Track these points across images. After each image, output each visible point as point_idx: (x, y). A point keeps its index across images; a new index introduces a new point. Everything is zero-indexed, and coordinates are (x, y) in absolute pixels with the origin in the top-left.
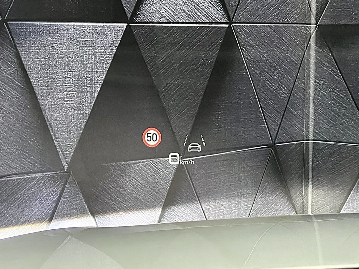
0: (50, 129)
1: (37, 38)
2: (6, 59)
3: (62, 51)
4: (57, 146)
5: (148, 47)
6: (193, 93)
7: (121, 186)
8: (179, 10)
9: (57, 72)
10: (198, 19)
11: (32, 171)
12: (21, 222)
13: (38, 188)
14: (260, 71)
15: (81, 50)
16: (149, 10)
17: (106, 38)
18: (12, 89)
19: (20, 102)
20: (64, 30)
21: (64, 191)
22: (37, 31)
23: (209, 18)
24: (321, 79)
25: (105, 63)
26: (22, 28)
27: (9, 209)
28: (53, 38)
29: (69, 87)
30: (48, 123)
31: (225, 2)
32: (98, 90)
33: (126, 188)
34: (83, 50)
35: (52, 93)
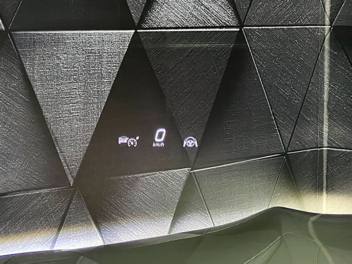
0: (55, 143)
1: (41, 48)
2: (10, 71)
3: (67, 61)
4: (63, 160)
5: (157, 55)
6: (203, 102)
7: (128, 200)
8: (188, 14)
9: (62, 83)
10: (208, 23)
11: (36, 188)
13: (42, 205)
14: (272, 77)
15: (86, 59)
16: (157, 16)
17: (113, 46)
18: (16, 102)
19: (24, 116)
20: (69, 39)
21: (70, 208)
22: (42, 41)
23: (219, 22)
24: (336, 84)
25: (112, 73)
26: (26, 38)
27: (14, 227)
28: (58, 48)
29: (75, 98)
30: (53, 136)
31: (236, 5)
32: (104, 101)
33: (134, 202)
34: (88, 59)
35: (58, 105)
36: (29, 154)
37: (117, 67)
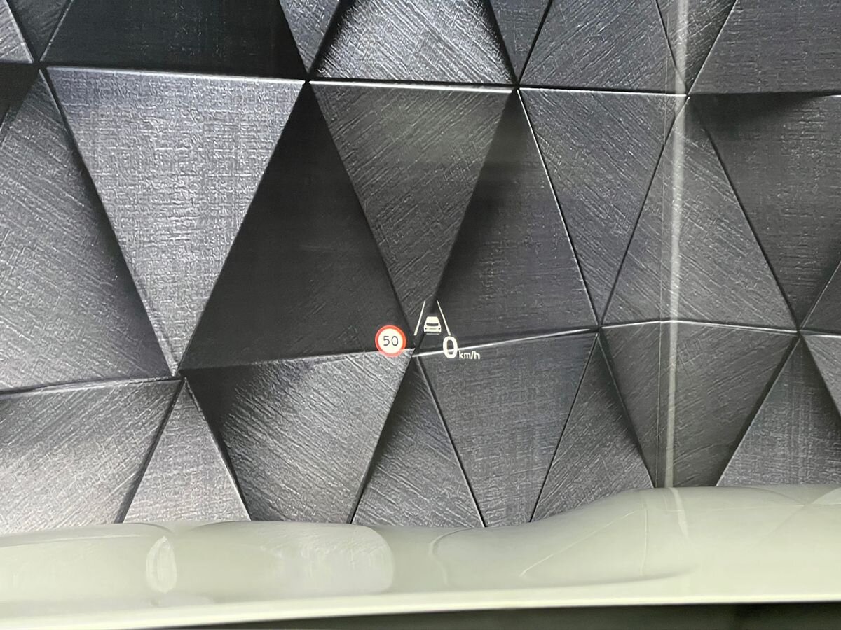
0: (140, 292)
1: (112, 104)
2: (43, 144)
3: (166, 133)
4: (156, 326)
5: (347, 130)
6: (439, 224)
7: (290, 407)
8: (411, 56)
9: (155, 174)
10: (450, 76)
11: (99, 377)
12: (76, 482)
13: (112, 411)
14: (573, 183)
15: (206, 131)
16: (349, 55)
17: (259, 108)
18: (56, 208)
19: (74, 236)
20: (170, 90)
21: (170, 418)
22: (112, 89)
23: (472, 74)
24: (694, 201)
25: (258, 160)
26: (79, 82)
27: (50, 456)
28: (147, 106)
29: (181, 206)
30: (134, 278)
31: (506, 45)
32: (242, 214)
33: (300, 410)
34: (210, 131)
35: (145, 218)
36: (83, 310)
37: (268, 149)
